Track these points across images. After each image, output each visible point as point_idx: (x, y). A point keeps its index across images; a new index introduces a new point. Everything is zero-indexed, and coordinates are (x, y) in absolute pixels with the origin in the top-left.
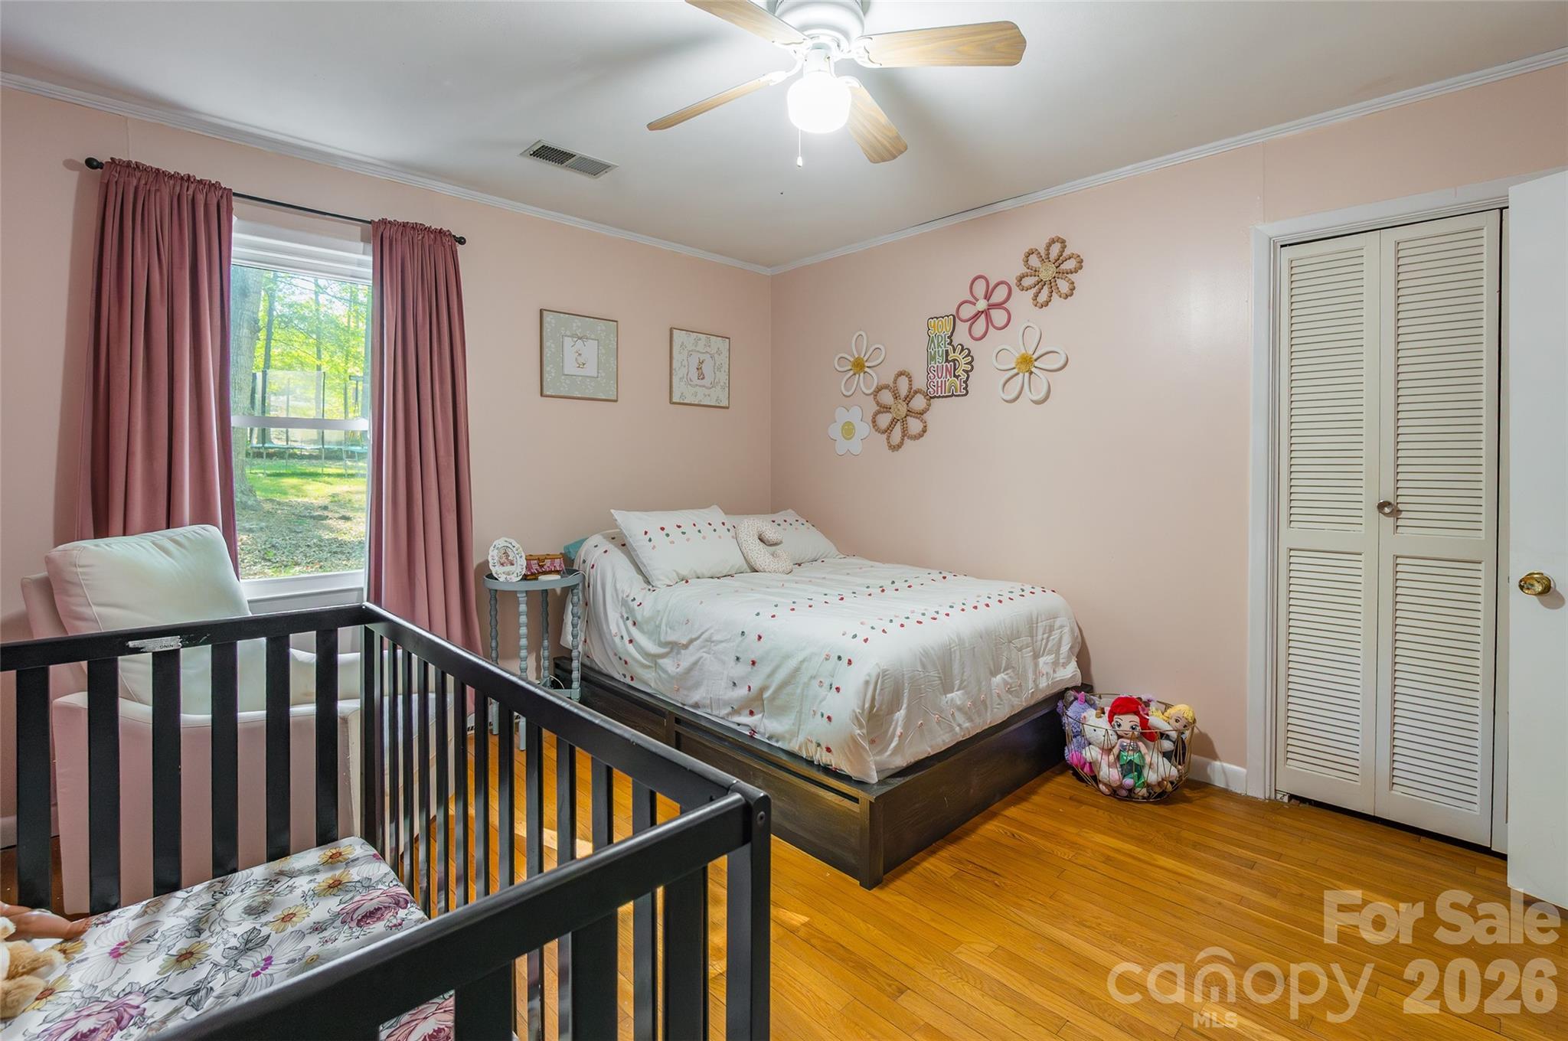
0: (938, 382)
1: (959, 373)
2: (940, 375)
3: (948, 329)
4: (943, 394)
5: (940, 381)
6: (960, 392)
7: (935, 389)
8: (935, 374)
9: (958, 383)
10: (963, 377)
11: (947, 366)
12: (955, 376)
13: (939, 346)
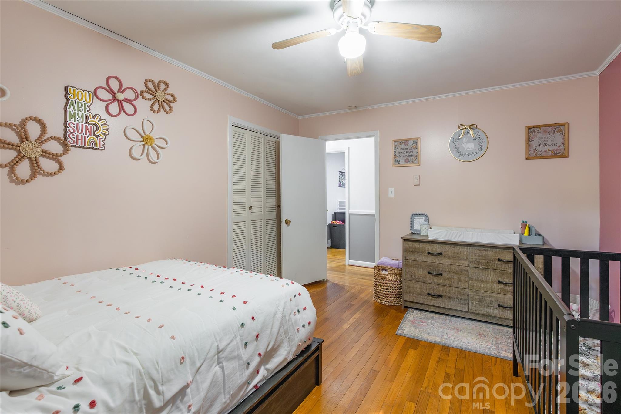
0: (77, 136)
1: (98, 134)
2: (80, 131)
3: (88, 100)
4: (83, 145)
5: (80, 135)
6: (99, 146)
7: (75, 140)
8: (75, 129)
9: (98, 141)
10: (101, 137)
11: (86, 126)
12: (94, 135)
13: (78, 109)
